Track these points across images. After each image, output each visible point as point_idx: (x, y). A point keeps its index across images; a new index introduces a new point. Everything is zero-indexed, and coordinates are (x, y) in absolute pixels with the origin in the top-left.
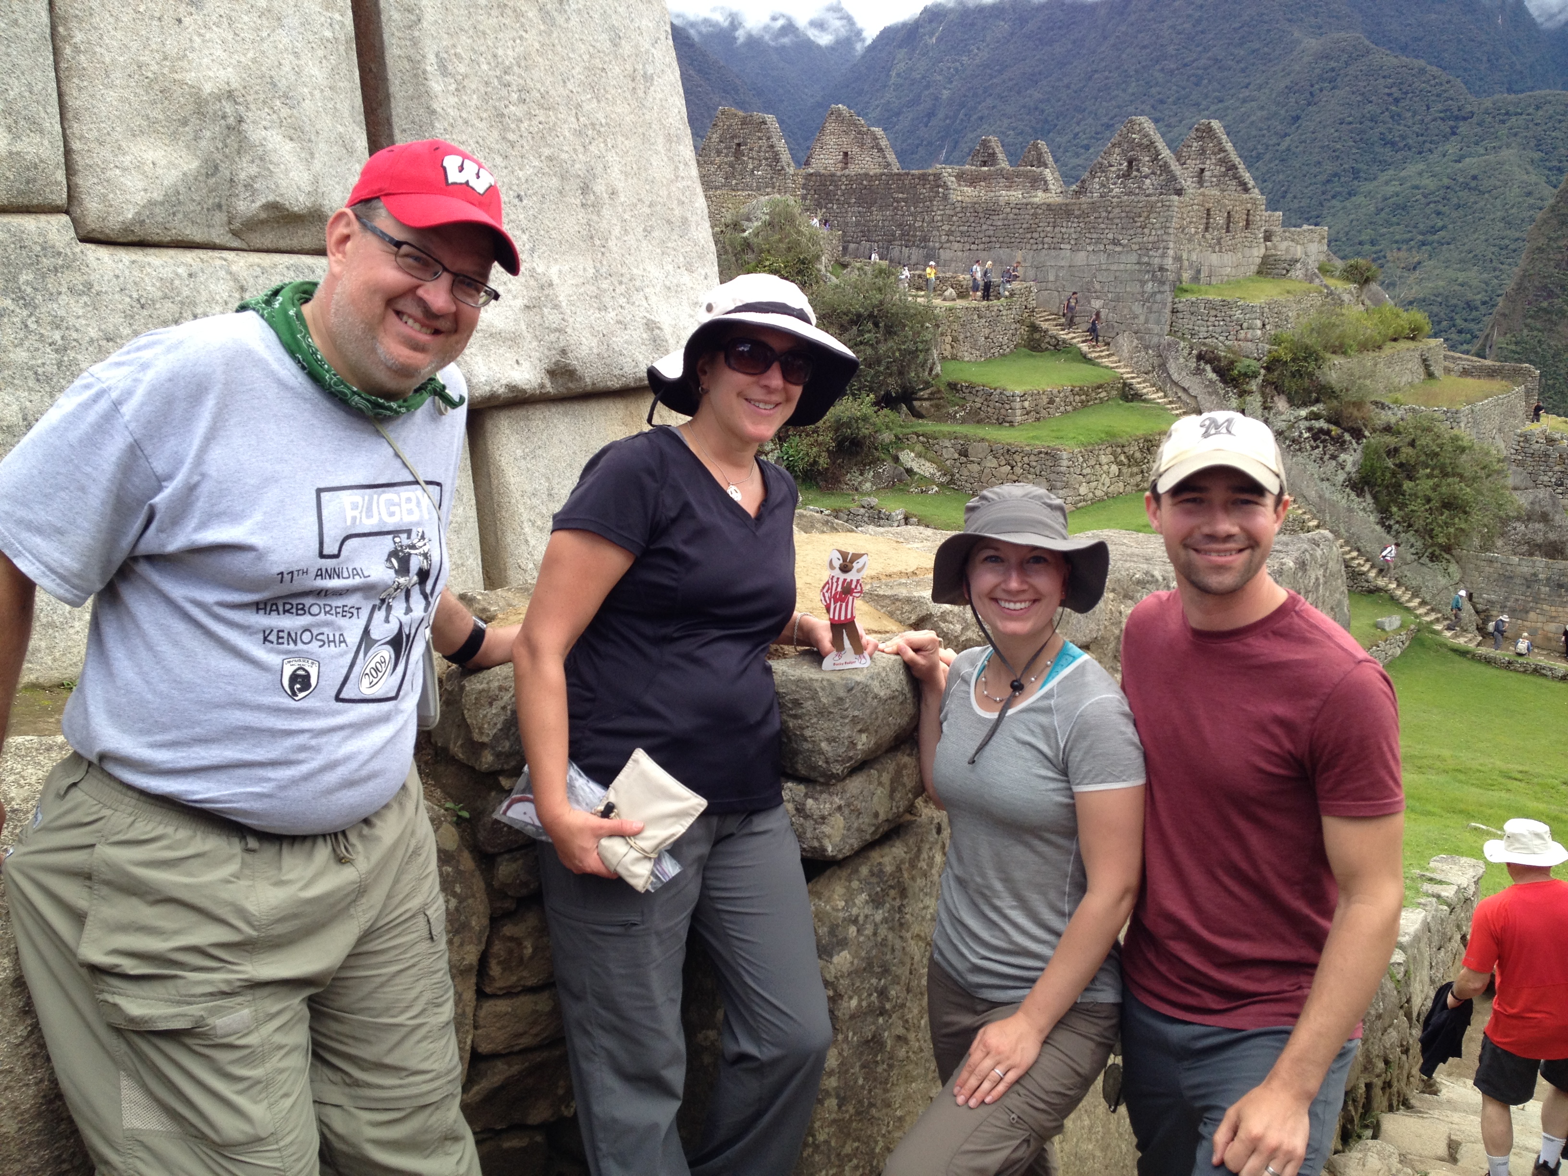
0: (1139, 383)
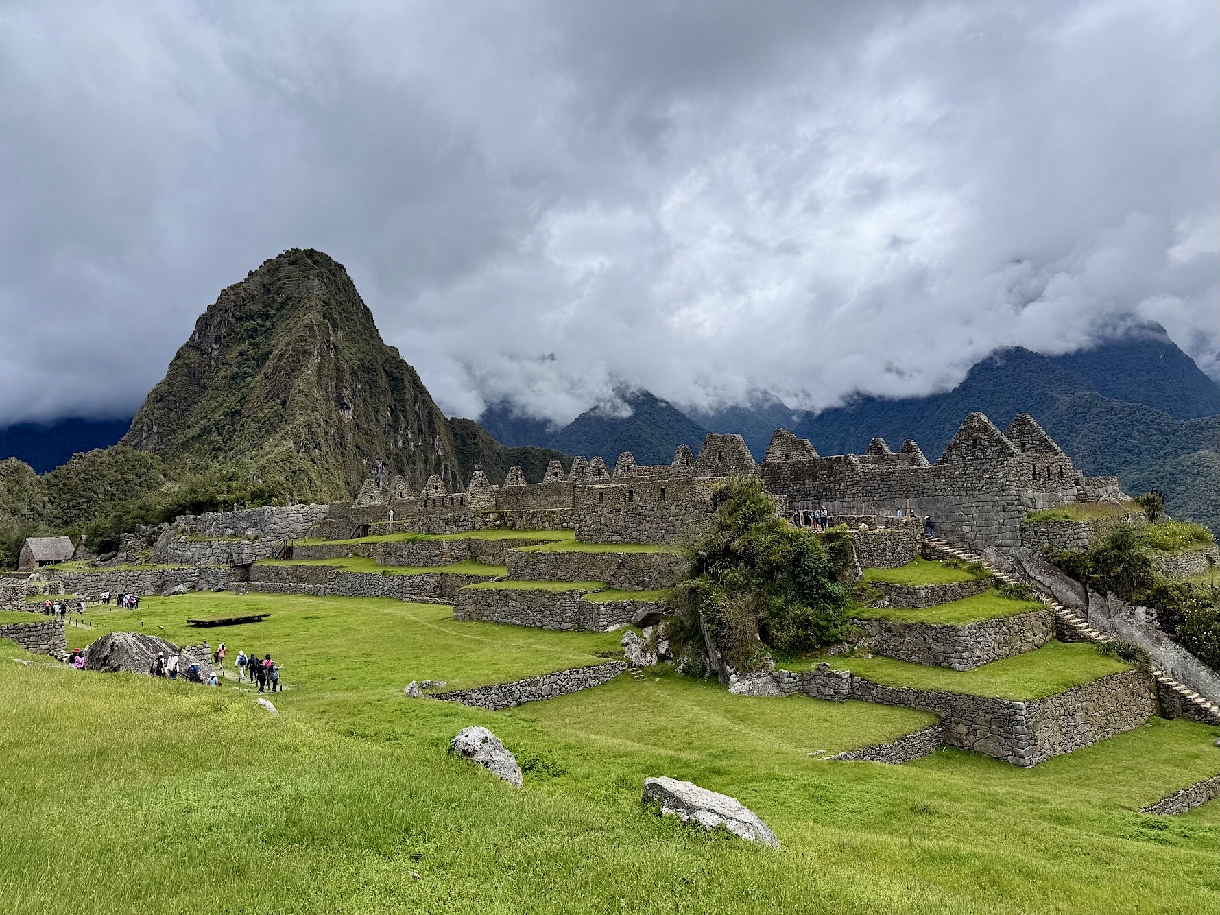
0: (1007, 578)
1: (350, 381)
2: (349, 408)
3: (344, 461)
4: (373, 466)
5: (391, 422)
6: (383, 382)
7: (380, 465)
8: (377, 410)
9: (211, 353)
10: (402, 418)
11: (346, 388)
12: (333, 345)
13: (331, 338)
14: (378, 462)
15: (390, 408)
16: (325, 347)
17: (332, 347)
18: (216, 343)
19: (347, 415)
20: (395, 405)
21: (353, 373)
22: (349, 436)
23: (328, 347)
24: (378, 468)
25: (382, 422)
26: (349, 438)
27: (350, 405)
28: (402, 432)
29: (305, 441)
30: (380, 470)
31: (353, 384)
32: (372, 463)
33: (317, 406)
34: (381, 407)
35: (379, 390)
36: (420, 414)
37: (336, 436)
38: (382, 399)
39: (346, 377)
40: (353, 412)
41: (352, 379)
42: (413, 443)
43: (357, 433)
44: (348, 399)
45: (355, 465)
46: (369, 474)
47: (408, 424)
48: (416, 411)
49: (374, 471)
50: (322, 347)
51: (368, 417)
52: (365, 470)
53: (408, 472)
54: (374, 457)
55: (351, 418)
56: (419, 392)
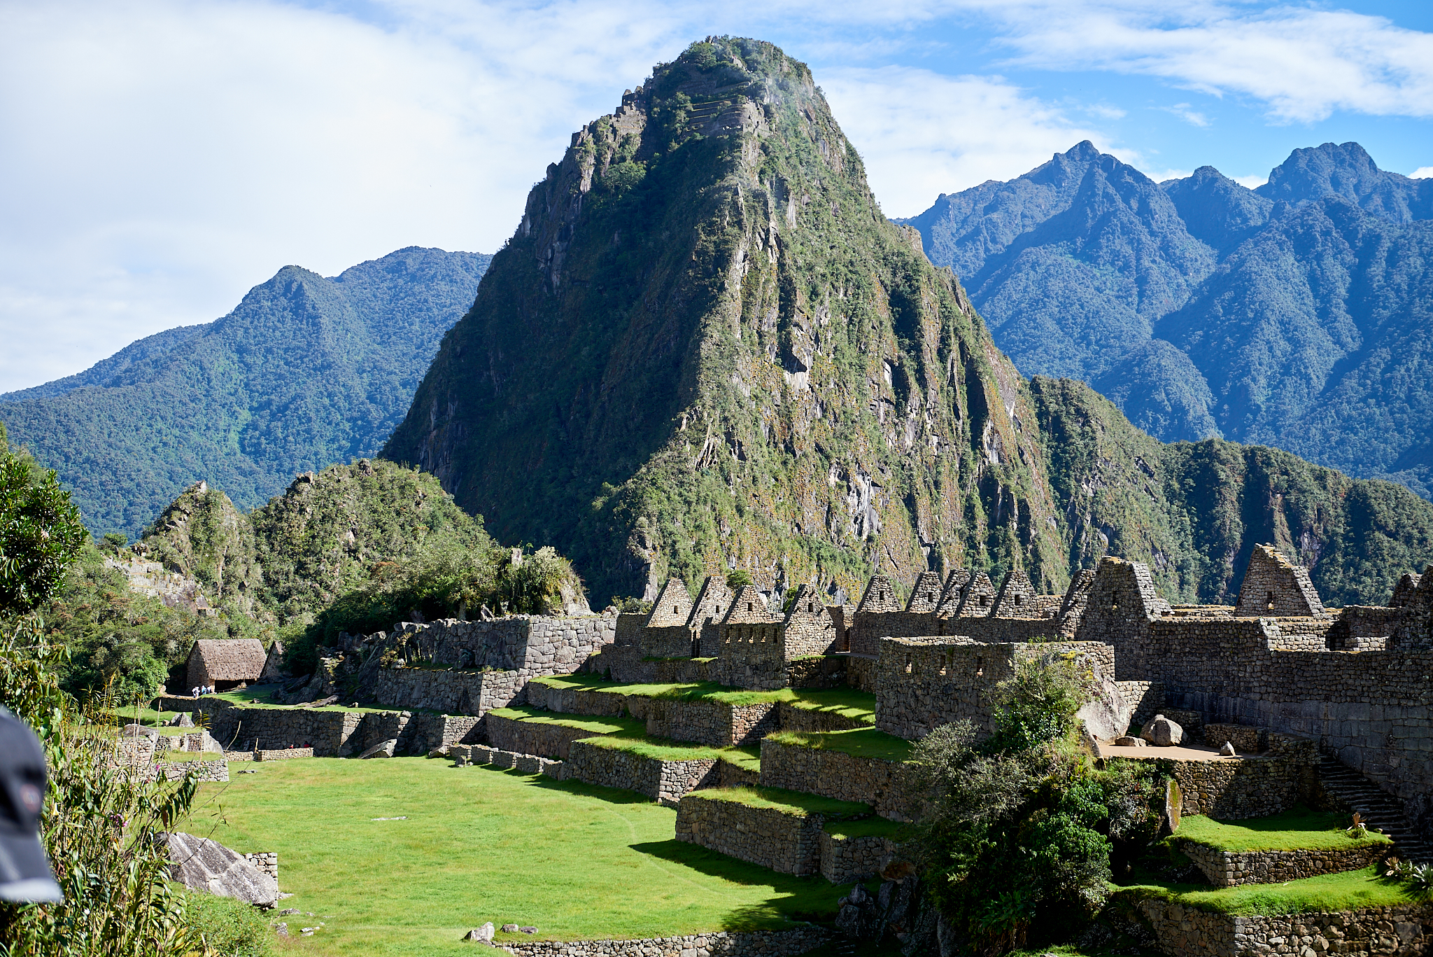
1: (806, 310)
2: (803, 369)
3: (789, 480)
4: (849, 489)
5: (888, 393)
6: (879, 310)
7: (864, 487)
8: (861, 371)
9: (552, 259)
10: (915, 386)
11: (797, 325)
12: (777, 238)
13: (772, 224)
14: (859, 478)
15: (891, 363)
16: (759, 241)
17: (772, 241)
18: (560, 239)
19: (799, 381)
20: (899, 358)
21: (814, 293)
22: (801, 427)
23: (766, 242)
24: (859, 494)
25: (871, 395)
26: (802, 432)
27: (807, 361)
28: (913, 416)
29: (713, 440)
30: (864, 497)
31: (813, 315)
32: (848, 482)
33: (740, 367)
34: (870, 363)
35: (867, 327)
36: (952, 376)
37: (777, 428)
38: (873, 347)
39: (798, 304)
40: (812, 375)
41: (812, 307)
42: (935, 439)
43: (820, 420)
44: (801, 348)
45: (812, 487)
46: (842, 506)
47: (926, 398)
48: (945, 368)
49: (852, 500)
50: (753, 243)
51: (841, 385)
52: (833, 498)
53: (923, 502)
54: (853, 469)
55: (807, 389)
56: (952, 329)
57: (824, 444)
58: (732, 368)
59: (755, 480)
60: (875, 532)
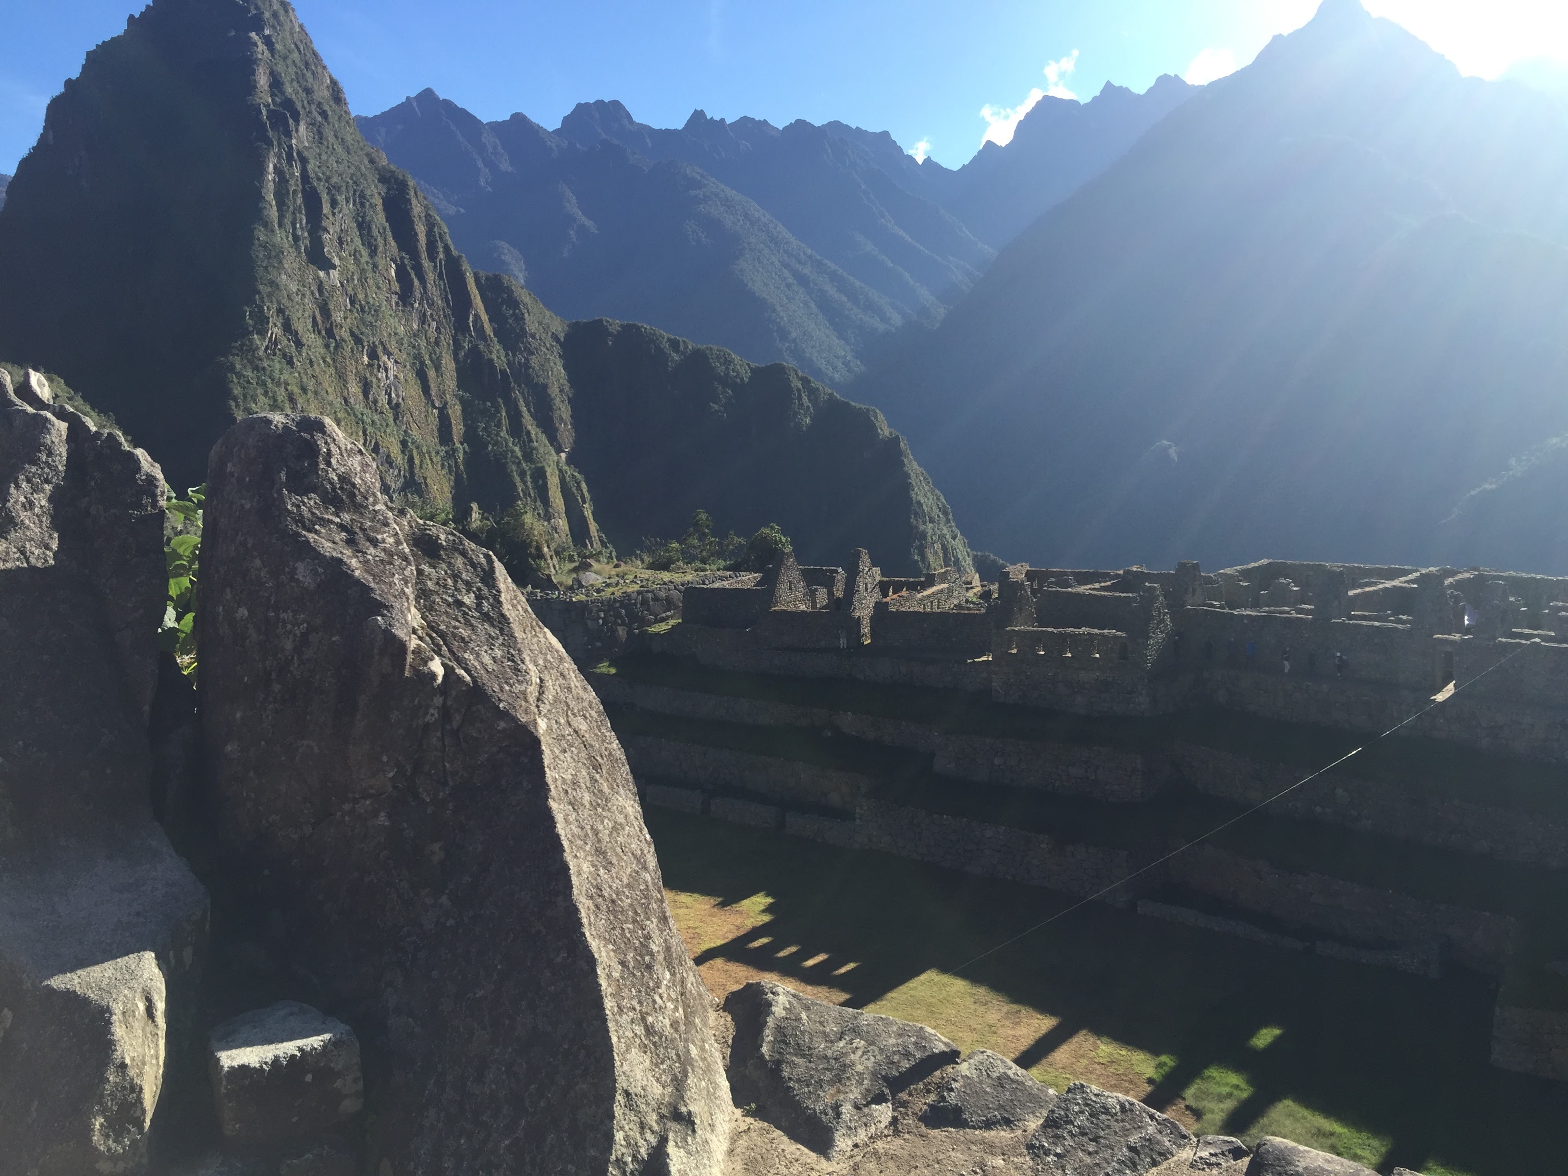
1: (331, 216)
2: (334, 267)
3: (334, 360)
4: (379, 366)
5: (396, 287)
6: (379, 219)
7: (390, 364)
8: (375, 266)
10: (416, 282)
11: (324, 229)
12: (299, 153)
14: (385, 358)
15: (395, 262)
16: (285, 155)
17: (295, 156)
19: (331, 278)
20: (400, 256)
21: (334, 203)
22: (338, 317)
23: (290, 156)
24: (386, 370)
26: (338, 320)
27: (336, 261)
28: (416, 305)
29: (275, 330)
30: (391, 374)
31: (335, 221)
32: (378, 361)
33: (286, 266)
34: (381, 263)
35: (375, 232)
36: (441, 272)
37: (319, 318)
38: (381, 249)
39: (325, 212)
40: (341, 273)
41: (334, 214)
42: (434, 324)
43: (350, 310)
44: (329, 250)
45: (351, 368)
46: (374, 380)
47: (425, 292)
48: (435, 266)
49: (382, 375)
50: (279, 157)
51: (363, 280)
52: (368, 375)
53: (432, 374)
54: (380, 350)
55: (339, 285)
56: (437, 235)
57: (356, 331)
58: (280, 267)
59: (311, 362)
60: (400, 400)
